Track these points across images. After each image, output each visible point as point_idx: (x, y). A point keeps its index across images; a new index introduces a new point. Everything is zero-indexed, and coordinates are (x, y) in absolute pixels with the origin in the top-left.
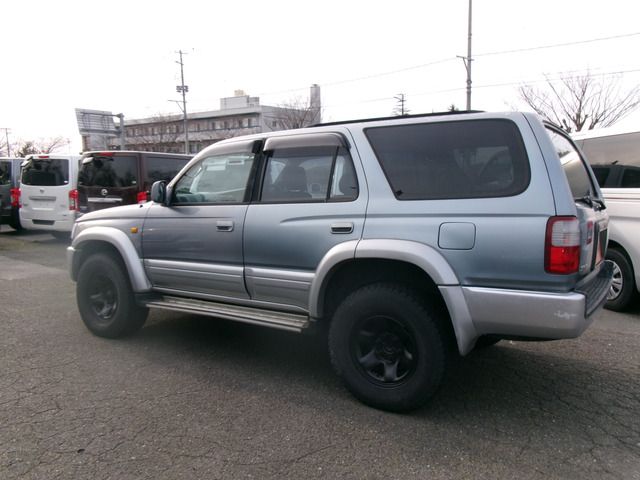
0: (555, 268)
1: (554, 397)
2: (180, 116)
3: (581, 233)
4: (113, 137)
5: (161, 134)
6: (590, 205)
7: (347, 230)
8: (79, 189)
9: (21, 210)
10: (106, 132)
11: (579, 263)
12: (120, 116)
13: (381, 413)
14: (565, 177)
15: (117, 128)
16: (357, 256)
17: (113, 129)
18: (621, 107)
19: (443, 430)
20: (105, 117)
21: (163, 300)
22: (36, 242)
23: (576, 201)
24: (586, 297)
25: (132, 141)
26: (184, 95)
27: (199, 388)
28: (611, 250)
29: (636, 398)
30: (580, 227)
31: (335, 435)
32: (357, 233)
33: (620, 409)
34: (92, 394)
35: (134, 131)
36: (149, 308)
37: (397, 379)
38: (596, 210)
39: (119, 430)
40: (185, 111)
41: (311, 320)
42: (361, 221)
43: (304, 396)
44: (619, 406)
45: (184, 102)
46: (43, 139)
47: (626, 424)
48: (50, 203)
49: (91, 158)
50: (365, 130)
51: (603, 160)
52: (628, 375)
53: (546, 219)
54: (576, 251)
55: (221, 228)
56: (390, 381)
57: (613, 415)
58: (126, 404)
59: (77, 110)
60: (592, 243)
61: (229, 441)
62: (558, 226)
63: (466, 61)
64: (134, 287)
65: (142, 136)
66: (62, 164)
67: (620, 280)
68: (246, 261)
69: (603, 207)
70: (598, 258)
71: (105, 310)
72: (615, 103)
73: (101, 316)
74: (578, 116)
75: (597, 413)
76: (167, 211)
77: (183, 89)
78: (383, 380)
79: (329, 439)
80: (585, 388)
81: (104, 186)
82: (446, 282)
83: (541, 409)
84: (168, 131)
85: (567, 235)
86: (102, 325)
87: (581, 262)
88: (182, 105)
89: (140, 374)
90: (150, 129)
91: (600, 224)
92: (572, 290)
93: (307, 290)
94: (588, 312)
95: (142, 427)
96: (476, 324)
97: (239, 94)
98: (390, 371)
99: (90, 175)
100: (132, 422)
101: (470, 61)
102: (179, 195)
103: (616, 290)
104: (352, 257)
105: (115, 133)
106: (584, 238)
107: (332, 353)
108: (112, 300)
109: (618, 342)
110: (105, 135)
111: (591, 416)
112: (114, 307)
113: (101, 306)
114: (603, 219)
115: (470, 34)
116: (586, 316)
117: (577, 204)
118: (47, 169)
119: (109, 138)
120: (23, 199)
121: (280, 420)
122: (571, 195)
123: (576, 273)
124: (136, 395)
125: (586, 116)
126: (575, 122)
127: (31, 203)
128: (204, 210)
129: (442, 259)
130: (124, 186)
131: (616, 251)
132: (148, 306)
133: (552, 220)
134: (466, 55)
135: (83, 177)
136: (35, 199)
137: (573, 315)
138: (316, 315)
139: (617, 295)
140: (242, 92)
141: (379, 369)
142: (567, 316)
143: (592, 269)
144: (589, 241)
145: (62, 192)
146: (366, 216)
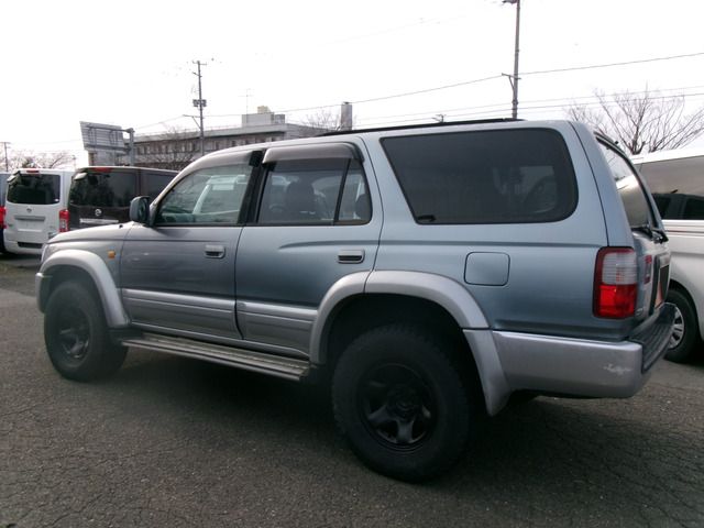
0: (606, 311)
1: (602, 466)
2: (197, 132)
3: (638, 270)
4: (122, 155)
5: (175, 153)
6: (649, 235)
7: (357, 259)
8: (70, 208)
9: (5, 231)
10: (114, 148)
11: (635, 305)
12: (130, 131)
13: (392, 482)
14: (621, 204)
15: (127, 144)
16: (368, 290)
17: (121, 145)
18: (682, 134)
19: (465, 505)
20: (114, 131)
21: (143, 338)
22: (21, 267)
23: (633, 230)
24: (644, 347)
25: (142, 159)
26: (201, 110)
27: (174, 446)
28: (672, 291)
29: (701, 470)
30: (637, 262)
31: (332, 510)
32: (368, 262)
33: (683, 484)
34: (44, 451)
35: (145, 149)
36: (127, 348)
37: (412, 441)
38: (656, 242)
39: (65, 498)
40: (202, 128)
41: (313, 366)
42: (374, 248)
43: (301, 459)
44: (680, 480)
45: (202, 118)
46: (45, 155)
47: (690, 504)
48: (38, 224)
49: (84, 174)
50: (382, 140)
51: (663, 190)
52: (691, 440)
53: (596, 250)
54: (631, 291)
55: (211, 253)
56: (403, 443)
57: (673, 491)
58: (82, 464)
59: (82, 123)
60: (651, 282)
61: (200, 515)
62: (611, 258)
63: (512, 79)
64: (109, 322)
65: (154, 154)
66: (54, 180)
67: (680, 326)
68: (238, 294)
69: (665, 239)
70: (658, 300)
71: (76, 348)
72: (675, 130)
73: (72, 355)
74: (635, 143)
75: (654, 488)
76: (150, 232)
77: (200, 103)
78: (395, 441)
79: (324, 516)
80: (640, 456)
81: (99, 205)
82: (472, 326)
83: (587, 481)
84: (183, 149)
85: (621, 270)
86: (72, 366)
87: (638, 304)
88: (198, 120)
89: (107, 426)
90: (164, 147)
91: (662, 258)
92: (627, 339)
93: (308, 330)
94: (645, 366)
95: (95, 495)
96: (508, 377)
97: (263, 110)
98: (404, 431)
99: (85, 193)
100: (84, 488)
101: (516, 79)
102: (165, 214)
103: (677, 338)
104: (361, 291)
105: (124, 149)
106: (642, 275)
107: (335, 407)
108: (84, 336)
109: (679, 398)
110: (113, 152)
111: (647, 493)
112: (87, 344)
113: (72, 343)
114: (665, 254)
115: (517, 51)
116: (644, 371)
117: (635, 234)
118: (37, 185)
119: (118, 155)
120: (8, 219)
121: (267, 489)
122: (627, 223)
123: (631, 318)
124: (96, 453)
125: (644, 143)
126: (631, 149)
127: (17, 223)
128: (194, 231)
129: (469, 297)
130: (121, 206)
131: (677, 293)
132: (126, 344)
133: (603, 252)
134: (512, 73)
135: (75, 195)
136: (22, 219)
137: (628, 370)
138: (317, 360)
139: (677, 343)
140: (266, 108)
141: (392, 429)
142: (619, 370)
143: (651, 313)
144: (648, 280)
145: (52, 211)
146: (379, 243)
